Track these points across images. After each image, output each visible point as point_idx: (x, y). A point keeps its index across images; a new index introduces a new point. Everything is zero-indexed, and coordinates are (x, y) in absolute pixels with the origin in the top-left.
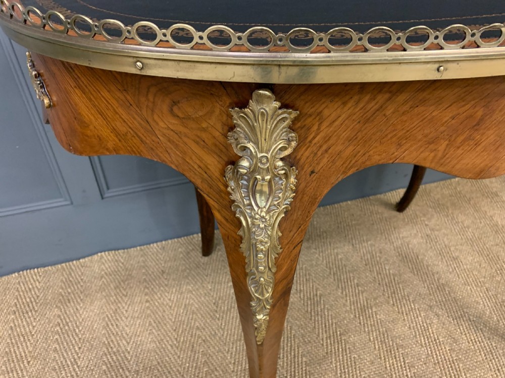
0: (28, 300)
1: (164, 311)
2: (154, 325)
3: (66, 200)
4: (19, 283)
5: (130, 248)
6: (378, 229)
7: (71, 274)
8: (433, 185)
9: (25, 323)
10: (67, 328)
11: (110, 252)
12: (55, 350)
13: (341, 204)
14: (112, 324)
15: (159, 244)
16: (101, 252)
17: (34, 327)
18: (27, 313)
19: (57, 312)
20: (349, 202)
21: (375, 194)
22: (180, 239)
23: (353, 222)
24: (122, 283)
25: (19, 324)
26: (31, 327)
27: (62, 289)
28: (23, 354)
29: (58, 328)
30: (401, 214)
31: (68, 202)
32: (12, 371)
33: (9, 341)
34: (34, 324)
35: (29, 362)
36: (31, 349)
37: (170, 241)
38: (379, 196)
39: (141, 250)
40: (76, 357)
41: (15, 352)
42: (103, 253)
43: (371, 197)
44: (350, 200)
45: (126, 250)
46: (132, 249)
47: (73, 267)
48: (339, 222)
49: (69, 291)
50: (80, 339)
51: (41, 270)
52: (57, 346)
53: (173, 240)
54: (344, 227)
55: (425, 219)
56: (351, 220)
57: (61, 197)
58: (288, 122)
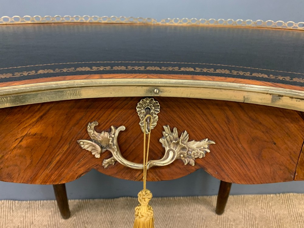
5: (24, 201)
6: (193, 224)
8: (250, 196)
13: (176, 198)
15: (42, 201)
16: (4, 200)
20: (182, 198)
21: (203, 195)
23: (178, 215)
30: (217, 215)
37: (49, 201)
38: (205, 197)
39: (30, 204)
43: (199, 197)
44: (182, 196)
45: (20, 202)
46: (24, 202)
48: (168, 212)
53: (51, 201)
54: (169, 217)
55: (233, 224)
56: (177, 212)
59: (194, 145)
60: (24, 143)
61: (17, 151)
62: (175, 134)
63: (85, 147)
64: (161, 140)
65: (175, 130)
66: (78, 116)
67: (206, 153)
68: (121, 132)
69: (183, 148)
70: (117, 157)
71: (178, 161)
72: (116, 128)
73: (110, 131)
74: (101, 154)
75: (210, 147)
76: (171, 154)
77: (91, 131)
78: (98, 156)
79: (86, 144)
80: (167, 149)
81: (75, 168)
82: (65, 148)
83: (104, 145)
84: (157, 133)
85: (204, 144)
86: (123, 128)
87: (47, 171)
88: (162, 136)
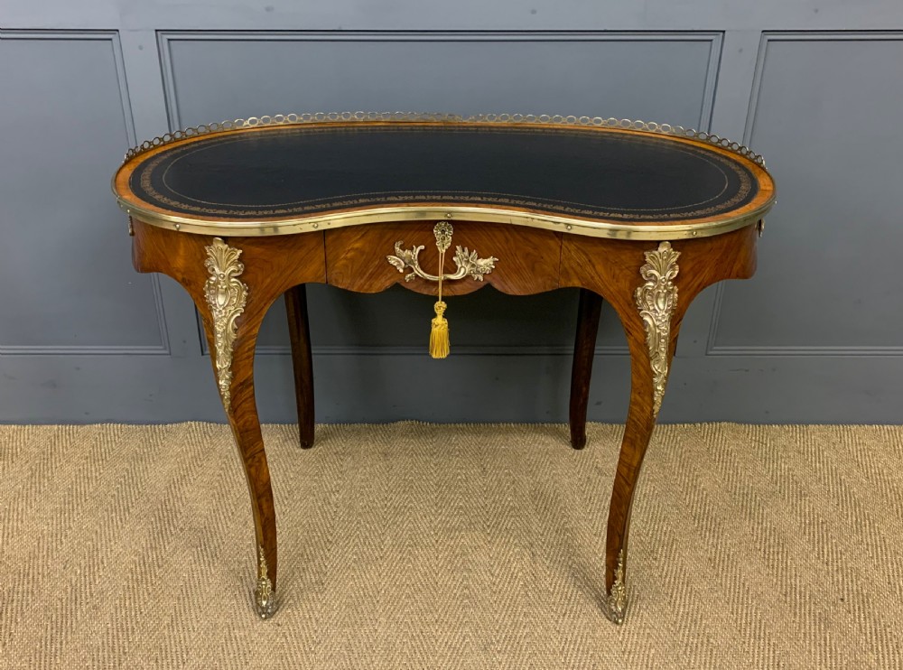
0: (103, 450)
1: (233, 487)
2: (217, 496)
3: (165, 349)
4: (99, 434)
7: (152, 436)
9: (93, 469)
10: (131, 481)
11: (201, 423)
12: (113, 496)
13: (501, 425)
14: (175, 487)
17: (100, 474)
18: (98, 460)
19: (126, 465)
20: (512, 425)
22: (283, 426)
23: (503, 447)
24: (201, 455)
25: (87, 469)
26: (98, 474)
27: (139, 447)
28: (83, 493)
29: (122, 480)
31: (167, 352)
32: (69, 504)
33: (74, 480)
34: (102, 471)
35: (86, 500)
36: (91, 490)
40: (130, 505)
41: (77, 490)
42: (193, 423)
43: (545, 425)
44: (514, 423)
47: (157, 431)
48: (485, 443)
49: (145, 450)
50: (139, 492)
51: (125, 427)
52: (116, 494)
54: (487, 450)
57: (161, 345)
58: (237, 257)
59: (482, 262)
60: (349, 255)
61: (344, 262)
62: (466, 253)
63: (392, 262)
64: (454, 259)
65: (466, 249)
66: (388, 236)
67: (492, 269)
68: (421, 251)
69: (473, 266)
70: (418, 271)
71: (468, 277)
72: (417, 247)
73: (412, 249)
74: (404, 269)
75: (495, 263)
76: (463, 270)
77: (397, 249)
78: (401, 271)
79: (393, 260)
80: (459, 266)
81: (383, 280)
82: (377, 263)
83: (407, 261)
84: (451, 253)
85: (490, 261)
86: (423, 247)
87: (362, 281)
88: (455, 255)
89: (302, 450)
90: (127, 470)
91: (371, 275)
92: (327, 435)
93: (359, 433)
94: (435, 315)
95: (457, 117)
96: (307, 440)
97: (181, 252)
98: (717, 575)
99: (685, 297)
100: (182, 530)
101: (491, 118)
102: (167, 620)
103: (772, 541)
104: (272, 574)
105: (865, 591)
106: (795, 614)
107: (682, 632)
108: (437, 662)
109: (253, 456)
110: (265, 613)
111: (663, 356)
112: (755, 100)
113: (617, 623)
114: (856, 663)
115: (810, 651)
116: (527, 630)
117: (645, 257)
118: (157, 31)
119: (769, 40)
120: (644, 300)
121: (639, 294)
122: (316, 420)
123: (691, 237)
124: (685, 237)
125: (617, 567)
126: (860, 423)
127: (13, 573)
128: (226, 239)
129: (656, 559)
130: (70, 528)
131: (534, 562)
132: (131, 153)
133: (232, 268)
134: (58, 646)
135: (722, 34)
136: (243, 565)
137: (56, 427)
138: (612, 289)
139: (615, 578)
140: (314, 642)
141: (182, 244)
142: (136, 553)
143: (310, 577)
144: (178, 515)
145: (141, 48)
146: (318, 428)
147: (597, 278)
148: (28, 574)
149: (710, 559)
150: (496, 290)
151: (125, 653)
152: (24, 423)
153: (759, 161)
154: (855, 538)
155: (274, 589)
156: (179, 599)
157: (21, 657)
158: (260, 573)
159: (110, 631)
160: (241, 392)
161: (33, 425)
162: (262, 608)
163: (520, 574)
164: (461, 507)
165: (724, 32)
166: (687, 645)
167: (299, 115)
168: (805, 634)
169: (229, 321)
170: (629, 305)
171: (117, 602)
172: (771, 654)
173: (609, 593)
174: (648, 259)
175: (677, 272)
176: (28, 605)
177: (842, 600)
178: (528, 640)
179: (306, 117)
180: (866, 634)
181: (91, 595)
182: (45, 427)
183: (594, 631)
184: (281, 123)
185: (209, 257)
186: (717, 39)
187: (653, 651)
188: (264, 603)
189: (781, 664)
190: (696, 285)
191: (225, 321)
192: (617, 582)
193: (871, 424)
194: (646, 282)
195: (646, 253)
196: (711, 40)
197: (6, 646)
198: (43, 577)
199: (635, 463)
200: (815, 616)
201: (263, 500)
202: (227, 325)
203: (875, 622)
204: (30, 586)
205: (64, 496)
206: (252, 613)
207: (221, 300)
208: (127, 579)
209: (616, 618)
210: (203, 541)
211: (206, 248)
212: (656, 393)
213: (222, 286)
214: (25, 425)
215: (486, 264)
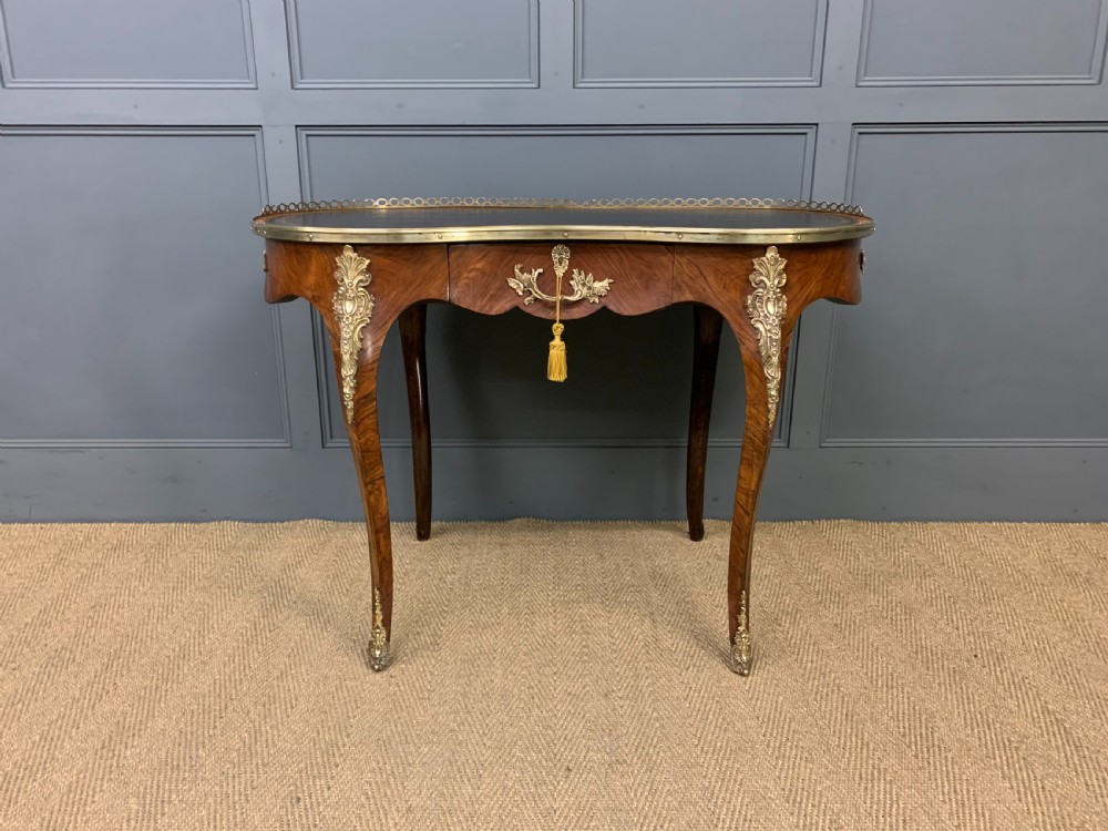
0: (219, 541)
2: (331, 577)
3: (287, 442)
4: (216, 529)
7: (269, 531)
9: (208, 556)
10: (246, 565)
11: (318, 520)
12: (227, 577)
13: (618, 522)
14: (290, 570)
16: (308, 519)
17: (215, 560)
18: (214, 550)
19: (242, 554)
20: (629, 522)
22: (399, 524)
23: (621, 539)
24: (317, 546)
25: (202, 556)
26: (212, 560)
27: (255, 540)
28: (197, 574)
29: (237, 564)
30: (692, 541)
31: (288, 445)
32: (182, 583)
35: (199, 580)
36: (205, 573)
41: (191, 572)
42: (310, 521)
47: (274, 527)
49: (261, 542)
50: (253, 574)
51: (242, 525)
52: (230, 575)
57: (283, 438)
58: (365, 266)
59: (598, 284)
60: (471, 275)
61: (465, 281)
62: (583, 276)
63: (512, 285)
64: (571, 282)
65: (582, 272)
66: (508, 259)
67: (608, 291)
68: (539, 274)
69: (589, 288)
70: (537, 293)
71: (584, 299)
72: (536, 270)
73: (531, 273)
74: (524, 292)
75: (610, 285)
76: (579, 292)
77: (517, 271)
78: (521, 293)
79: (512, 283)
80: (576, 289)
81: (503, 302)
82: (497, 284)
83: (526, 284)
84: (568, 276)
85: (605, 283)
86: (541, 270)
87: (484, 302)
88: (572, 279)
89: (418, 542)
90: (242, 558)
91: (493, 296)
92: (442, 531)
93: (476, 528)
94: (553, 338)
95: (572, 202)
96: (423, 533)
97: (313, 268)
98: (844, 637)
99: (794, 308)
100: (295, 602)
101: (604, 203)
102: (276, 673)
103: (899, 611)
104: (387, 623)
105: (999, 651)
106: (928, 668)
107: (811, 682)
108: (556, 706)
109: (372, 482)
110: (379, 665)
111: (775, 360)
112: (850, 189)
113: (742, 675)
114: (996, 707)
115: (946, 698)
116: (649, 681)
117: (753, 264)
118: (297, 126)
119: (860, 133)
120: (755, 308)
121: (749, 302)
122: (433, 515)
123: (796, 241)
124: (790, 241)
125: (739, 612)
126: (980, 521)
127: (122, 636)
128: (356, 247)
129: (780, 625)
130: (182, 601)
131: (655, 627)
132: (268, 209)
133: (360, 277)
134: (163, 693)
135: (815, 127)
136: (357, 630)
137: (173, 525)
138: (723, 300)
139: (739, 625)
140: (428, 690)
141: (314, 260)
142: (248, 620)
143: (425, 639)
144: (292, 592)
145: (281, 142)
146: (434, 525)
147: (708, 290)
148: (137, 637)
149: (836, 625)
150: (611, 311)
151: (232, 699)
152: (142, 521)
153: (857, 211)
154: (984, 608)
155: (388, 639)
156: (289, 656)
157: (124, 702)
158: (374, 620)
159: (217, 682)
160: (364, 405)
161: (151, 522)
162: (375, 659)
163: (641, 637)
164: (579, 585)
165: (817, 125)
166: (817, 693)
167: (425, 198)
168: (940, 684)
169: (355, 328)
170: (740, 315)
171: (226, 659)
172: (906, 700)
173: (733, 642)
174: (757, 267)
175: (784, 281)
176: (134, 661)
177: (976, 656)
178: (650, 689)
179: (432, 202)
180: (1003, 684)
181: (200, 653)
182: (163, 525)
183: (719, 681)
184: (408, 206)
185: (338, 267)
186: (811, 132)
187: (781, 698)
188: (378, 653)
189: (917, 708)
190: (804, 298)
191: (352, 327)
192: (741, 629)
193: (991, 522)
194: (755, 289)
195: (755, 261)
196: (805, 134)
197: (110, 694)
198: (152, 639)
199: (753, 487)
200: (949, 669)
201: (381, 536)
202: (353, 332)
203: (1012, 674)
204: (138, 646)
205: (178, 578)
206: (365, 667)
207: (349, 307)
208: (238, 641)
209: (742, 670)
210: (316, 611)
211: (337, 259)
212: (770, 399)
213: (351, 294)
214: (143, 522)
215: (601, 286)
